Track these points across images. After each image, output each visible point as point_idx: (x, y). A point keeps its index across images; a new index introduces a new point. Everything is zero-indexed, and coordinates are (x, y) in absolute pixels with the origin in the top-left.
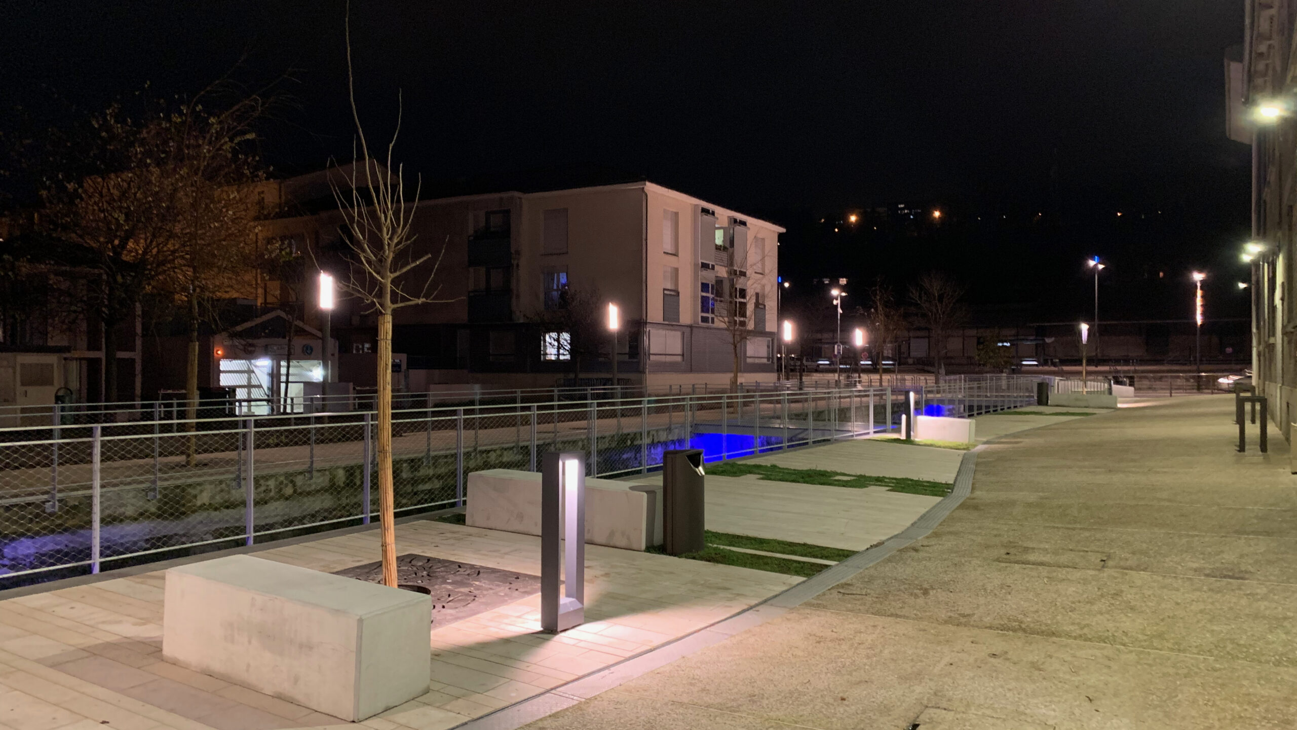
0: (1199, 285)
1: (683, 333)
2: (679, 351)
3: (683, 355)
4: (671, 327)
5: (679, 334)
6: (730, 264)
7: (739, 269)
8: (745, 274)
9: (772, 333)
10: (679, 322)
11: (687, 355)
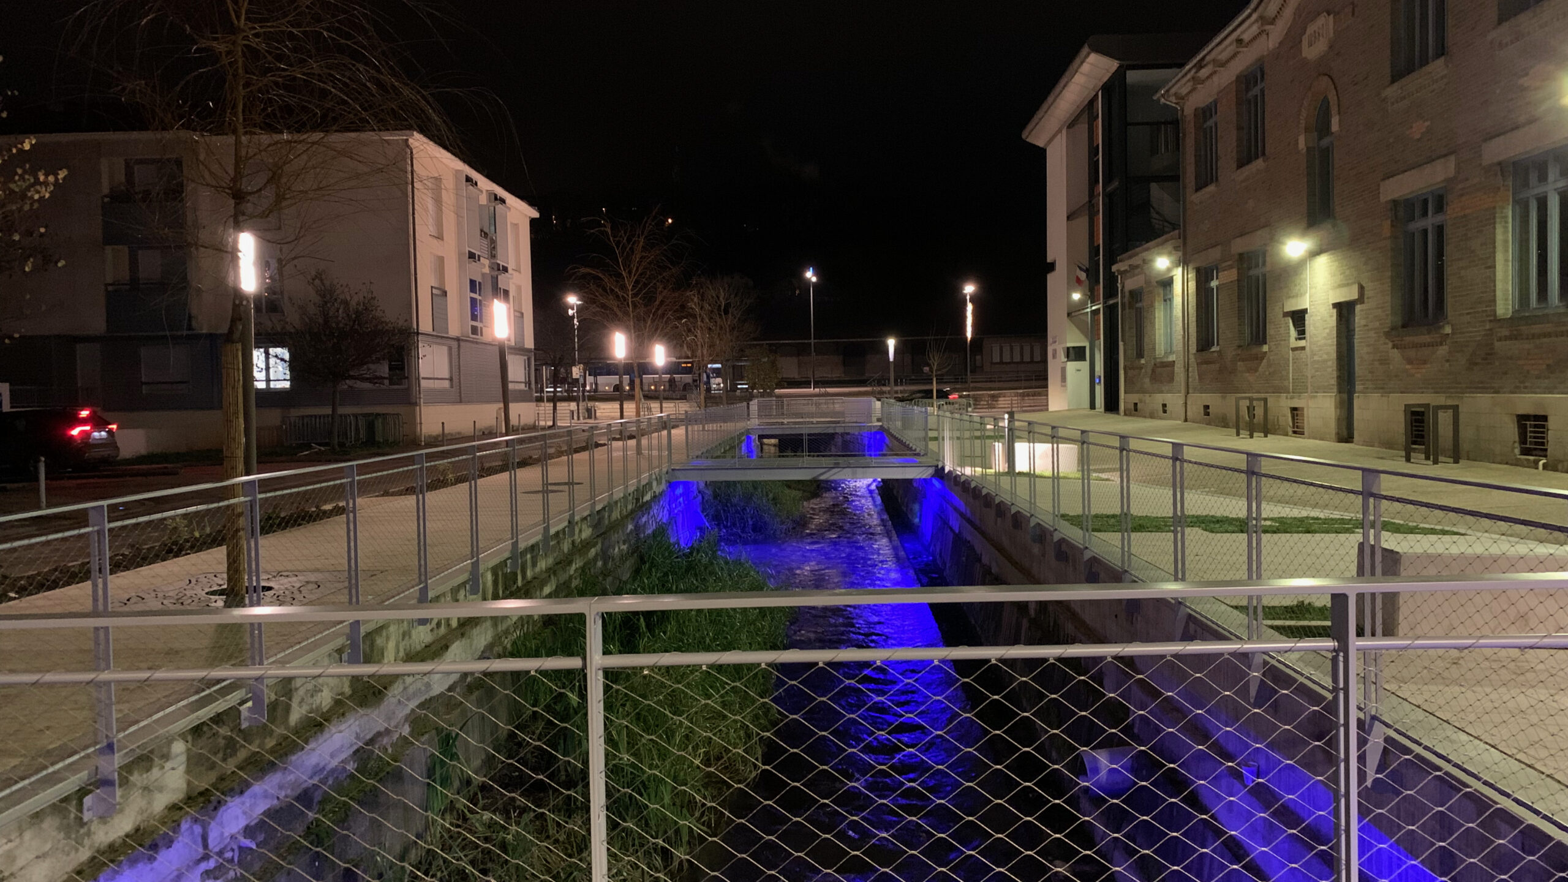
0: (968, 297)
1: (450, 349)
2: (447, 376)
3: (451, 379)
4: (439, 340)
5: (445, 349)
6: (493, 256)
7: (501, 263)
8: (505, 269)
9: (529, 350)
10: (447, 333)
11: (455, 380)
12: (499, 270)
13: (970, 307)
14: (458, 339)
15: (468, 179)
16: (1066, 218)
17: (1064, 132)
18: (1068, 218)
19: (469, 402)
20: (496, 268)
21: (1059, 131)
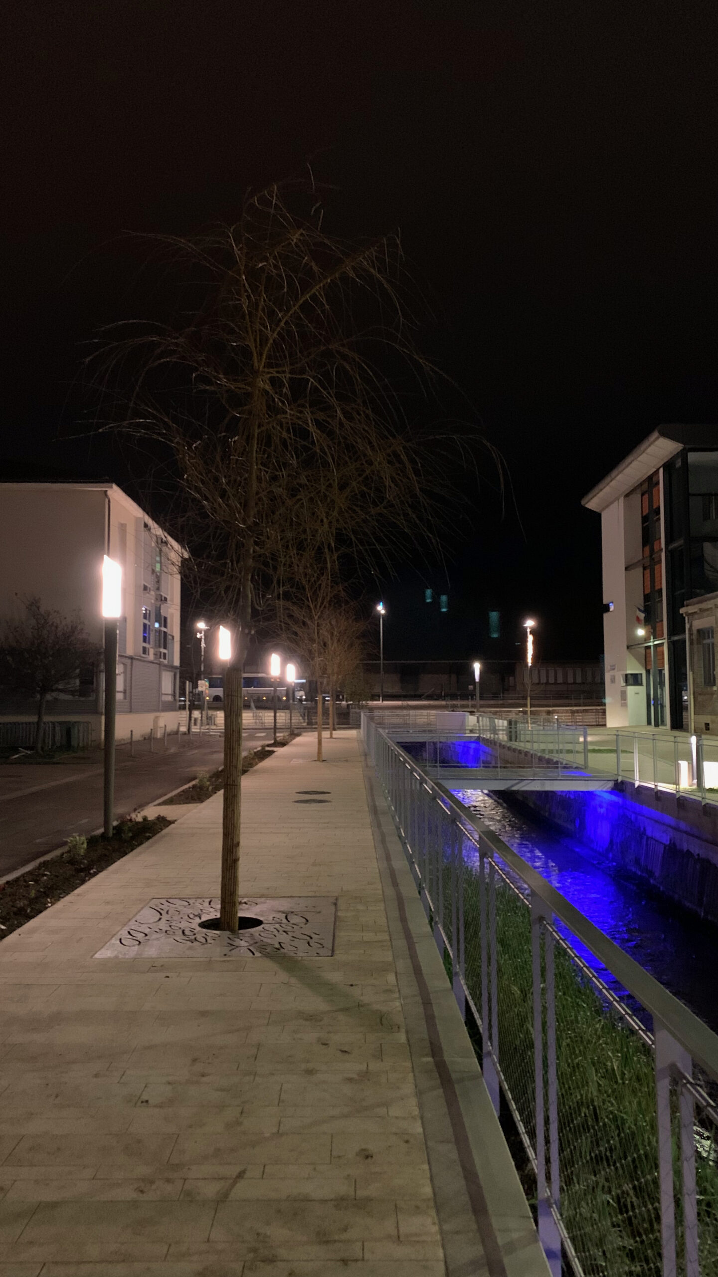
0: (529, 630)
1: (126, 667)
2: (122, 689)
6: (158, 589)
7: (164, 595)
8: (166, 599)
9: (176, 668)
10: (125, 652)
11: (128, 692)
12: (162, 600)
13: (530, 638)
14: (131, 658)
15: (146, 526)
16: (624, 569)
17: (622, 500)
18: (626, 569)
19: (137, 712)
20: (159, 599)
21: (618, 499)
